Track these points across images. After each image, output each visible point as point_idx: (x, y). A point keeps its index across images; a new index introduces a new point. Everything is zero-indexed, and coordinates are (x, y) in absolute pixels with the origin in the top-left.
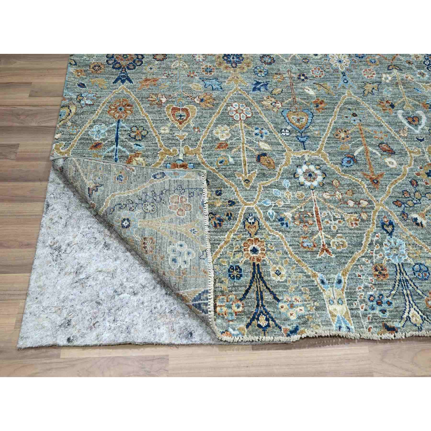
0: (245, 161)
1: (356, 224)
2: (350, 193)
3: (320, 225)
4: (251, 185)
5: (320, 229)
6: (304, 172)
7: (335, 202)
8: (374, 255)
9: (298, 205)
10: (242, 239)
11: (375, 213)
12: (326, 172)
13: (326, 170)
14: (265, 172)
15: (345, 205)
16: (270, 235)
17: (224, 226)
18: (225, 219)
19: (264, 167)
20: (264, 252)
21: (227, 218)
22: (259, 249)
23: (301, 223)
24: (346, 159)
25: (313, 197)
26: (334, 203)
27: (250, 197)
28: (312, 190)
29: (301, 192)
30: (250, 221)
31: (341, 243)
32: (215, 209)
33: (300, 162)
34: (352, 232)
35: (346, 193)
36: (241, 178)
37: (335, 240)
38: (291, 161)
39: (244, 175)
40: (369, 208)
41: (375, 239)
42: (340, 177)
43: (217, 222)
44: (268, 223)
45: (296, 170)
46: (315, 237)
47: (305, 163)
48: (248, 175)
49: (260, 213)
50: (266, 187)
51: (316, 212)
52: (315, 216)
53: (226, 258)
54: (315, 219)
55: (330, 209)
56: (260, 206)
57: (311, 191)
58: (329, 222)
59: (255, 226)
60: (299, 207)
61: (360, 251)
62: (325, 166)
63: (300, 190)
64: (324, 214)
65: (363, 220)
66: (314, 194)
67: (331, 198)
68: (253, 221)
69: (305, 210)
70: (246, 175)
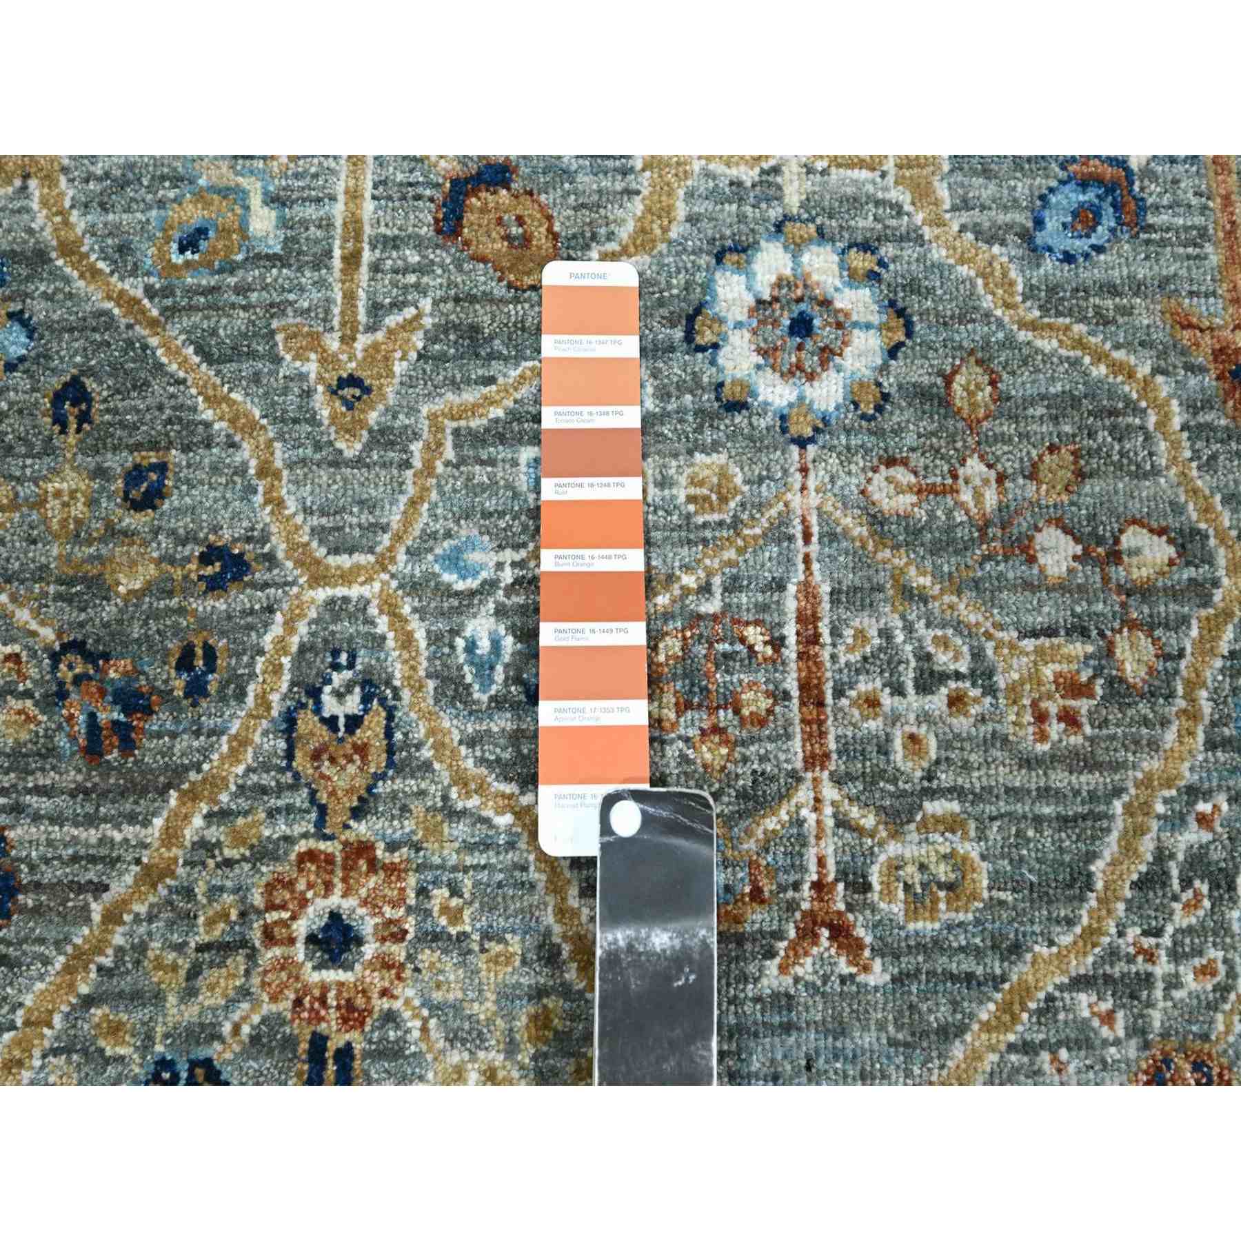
0: (354, 227)
1: (1070, 719)
2: (1058, 466)
3: (815, 728)
4: (373, 417)
5: (812, 761)
6: (760, 302)
7: (946, 543)
8: (1163, 967)
9: (687, 568)
10: (262, 853)
11: (1212, 628)
12: (914, 304)
13: (913, 287)
14: (482, 316)
15: (1014, 571)
16: (454, 815)
17: (149, 751)
18: (166, 695)
19: (482, 279)
20: (399, 952)
21: (179, 684)
22: (368, 926)
23: (688, 706)
24: (1073, 197)
25: (796, 500)
26: (936, 549)
27: (355, 518)
28: (802, 443)
29: (720, 459)
30: (330, 706)
31: (943, 872)
32: (109, 611)
33: (741, 218)
34: (1035, 780)
35: (1032, 474)
36: (312, 367)
37: (907, 848)
38: (681, 211)
39: (333, 343)
40: (1174, 594)
41: (1192, 836)
42: (1010, 343)
43: (109, 714)
44: (452, 726)
45: (707, 287)
46: (771, 824)
47: (779, 227)
48: (363, 341)
49: (407, 642)
50: (478, 439)
51: (807, 619)
52: (791, 652)
53: (136, 997)
54: (791, 684)
55: (908, 594)
56: (413, 587)
57: (795, 449)
58: (887, 700)
59: (362, 750)
60: (689, 580)
61: (1066, 940)
62: (910, 252)
63: (715, 447)
64: (861, 635)
65: (1119, 691)
66: (812, 483)
67: (921, 514)
68: (353, 704)
69: (727, 607)
70: (348, 340)
